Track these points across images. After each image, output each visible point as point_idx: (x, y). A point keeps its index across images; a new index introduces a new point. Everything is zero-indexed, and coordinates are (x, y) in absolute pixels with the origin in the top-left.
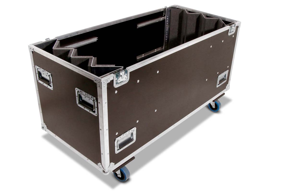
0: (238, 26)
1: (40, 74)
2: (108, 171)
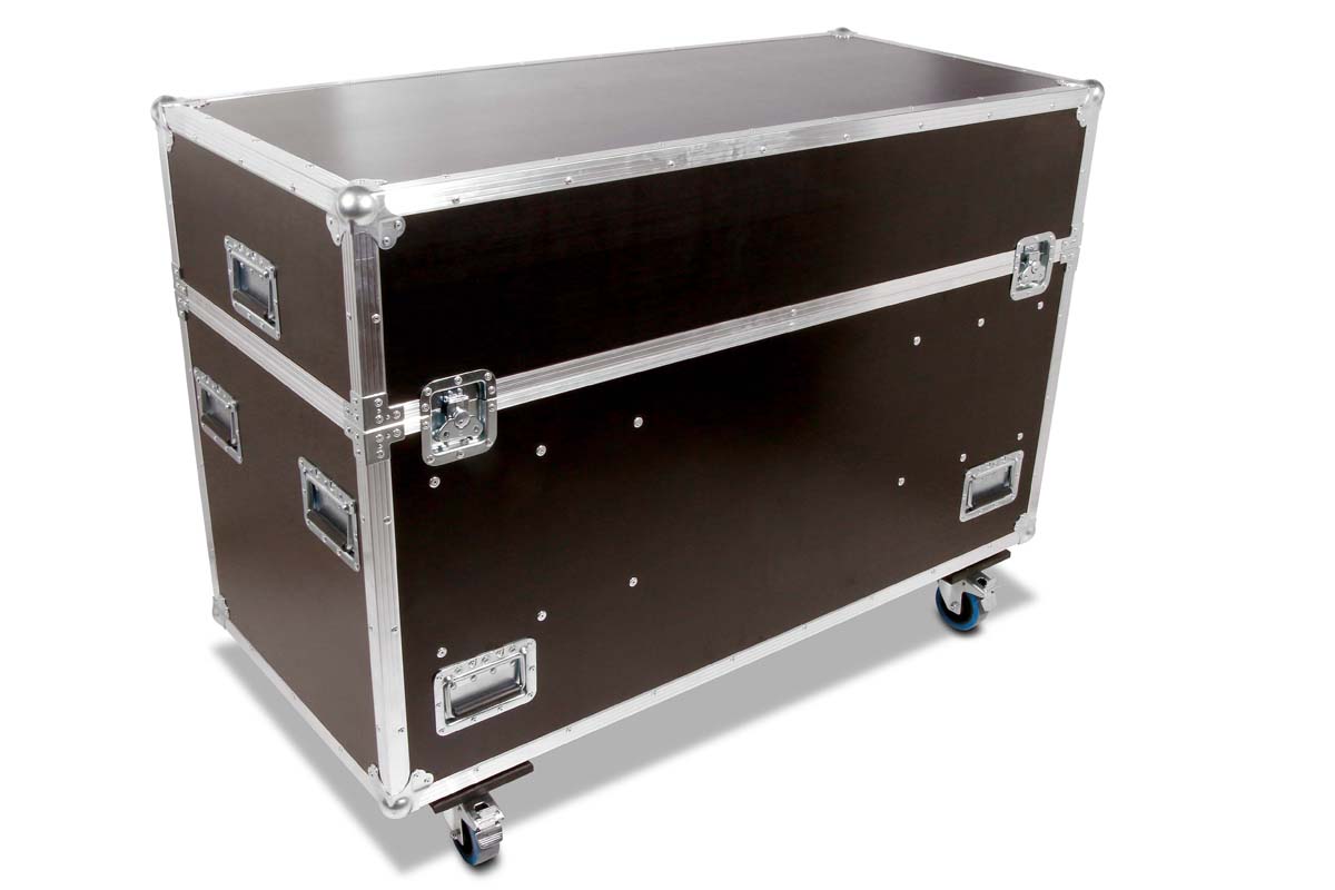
0: (1065, 264)
1: (207, 400)
2: (402, 801)
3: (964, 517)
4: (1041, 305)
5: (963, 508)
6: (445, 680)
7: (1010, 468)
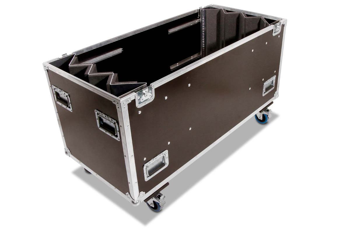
3: (264, 95)
4: (279, 36)
5: (263, 93)
6: (146, 166)
7: (273, 80)
